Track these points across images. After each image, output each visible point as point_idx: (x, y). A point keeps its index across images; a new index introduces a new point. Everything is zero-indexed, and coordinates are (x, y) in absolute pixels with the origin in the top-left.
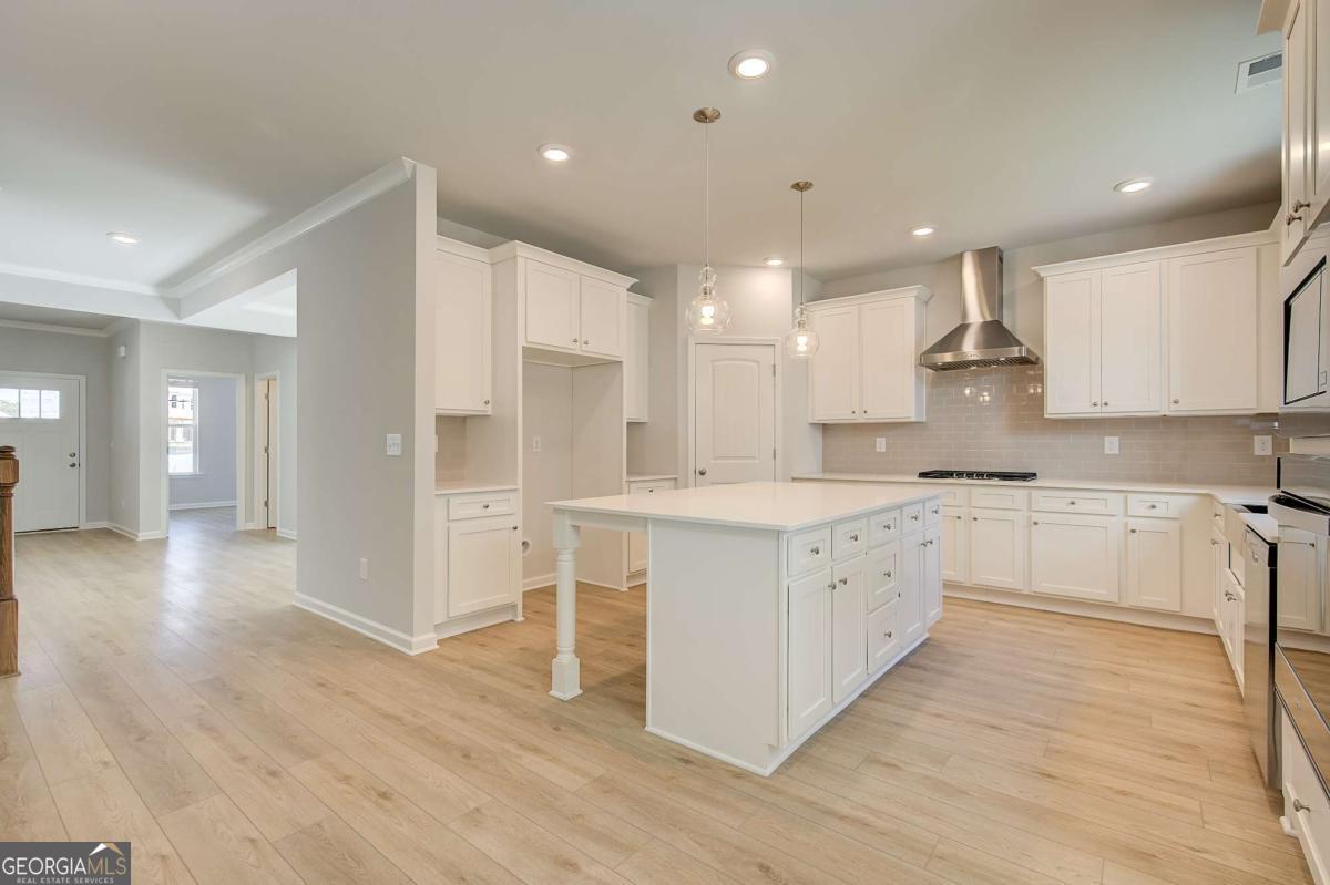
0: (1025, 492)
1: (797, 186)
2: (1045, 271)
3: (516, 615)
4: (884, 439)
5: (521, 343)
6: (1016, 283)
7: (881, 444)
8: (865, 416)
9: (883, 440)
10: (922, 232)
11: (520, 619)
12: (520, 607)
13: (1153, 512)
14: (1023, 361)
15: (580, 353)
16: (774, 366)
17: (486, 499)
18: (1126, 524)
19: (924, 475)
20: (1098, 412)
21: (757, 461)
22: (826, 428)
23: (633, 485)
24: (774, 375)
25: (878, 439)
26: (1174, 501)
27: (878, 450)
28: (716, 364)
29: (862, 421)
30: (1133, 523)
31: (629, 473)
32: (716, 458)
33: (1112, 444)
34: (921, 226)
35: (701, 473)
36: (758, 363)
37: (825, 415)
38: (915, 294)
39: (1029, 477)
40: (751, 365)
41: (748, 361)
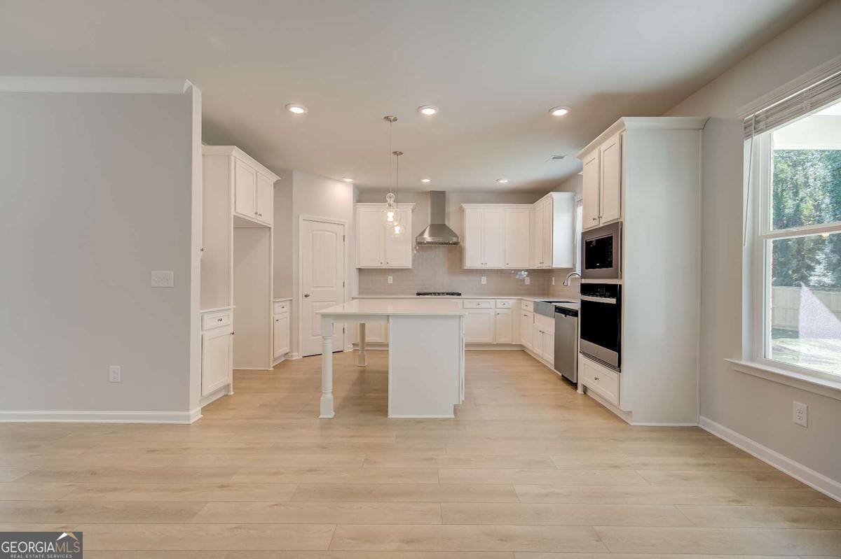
0: (461, 301)
1: (395, 153)
2: (465, 206)
3: (229, 391)
4: (392, 277)
5: (233, 213)
6: (451, 208)
7: (390, 279)
8: (386, 265)
10: (426, 181)
11: (232, 393)
12: (232, 386)
13: (505, 306)
14: (455, 244)
15: (256, 221)
16: (344, 236)
17: (220, 315)
18: (496, 312)
19: (418, 294)
20: (483, 267)
21: (335, 289)
22: (360, 270)
23: (276, 304)
24: (344, 240)
25: (389, 277)
26: (510, 302)
27: (389, 282)
28: (314, 232)
29: (384, 267)
30: (498, 311)
31: (274, 298)
32: (314, 287)
33: (484, 280)
34: (426, 178)
35: (306, 296)
36: (336, 233)
37: (366, 263)
38: (411, 207)
39: (460, 294)
40: (334, 234)
41: (333, 232)
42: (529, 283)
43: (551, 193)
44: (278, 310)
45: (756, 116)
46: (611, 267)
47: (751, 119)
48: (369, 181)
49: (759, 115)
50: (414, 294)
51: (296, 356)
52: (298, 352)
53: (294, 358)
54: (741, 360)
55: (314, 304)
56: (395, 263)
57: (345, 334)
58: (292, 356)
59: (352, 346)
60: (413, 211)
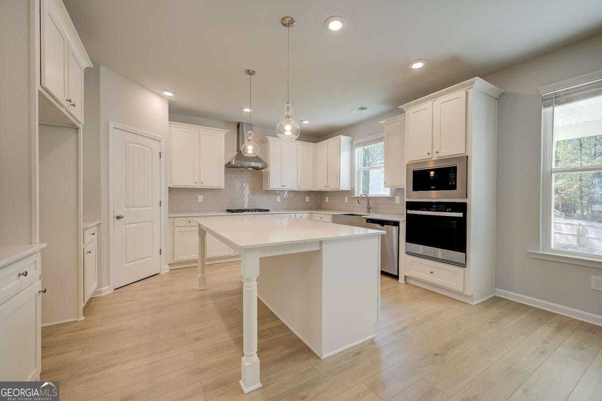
2: (269, 139)
5: (37, 85)
7: (200, 198)
8: (202, 185)
9: (202, 196)
10: (247, 111)
15: (66, 113)
16: (160, 153)
17: (22, 265)
19: (229, 211)
21: (151, 208)
22: (171, 189)
24: (160, 157)
25: (199, 196)
26: (305, 215)
27: (199, 201)
28: (127, 144)
29: (198, 187)
32: (127, 207)
33: (278, 199)
35: (118, 218)
36: (152, 149)
37: (178, 183)
38: (225, 133)
39: (268, 210)
40: (149, 150)
41: (149, 148)
42: (308, 201)
43: (341, 136)
44: (89, 238)
45: (556, 94)
46: (456, 189)
47: (552, 94)
48: (188, 100)
49: (559, 93)
50: (223, 211)
51: (107, 290)
52: (109, 284)
53: (103, 295)
54: (539, 251)
55: (128, 226)
56: (207, 184)
57: (162, 255)
58: (101, 292)
59: (168, 266)
60: (226, 136)
